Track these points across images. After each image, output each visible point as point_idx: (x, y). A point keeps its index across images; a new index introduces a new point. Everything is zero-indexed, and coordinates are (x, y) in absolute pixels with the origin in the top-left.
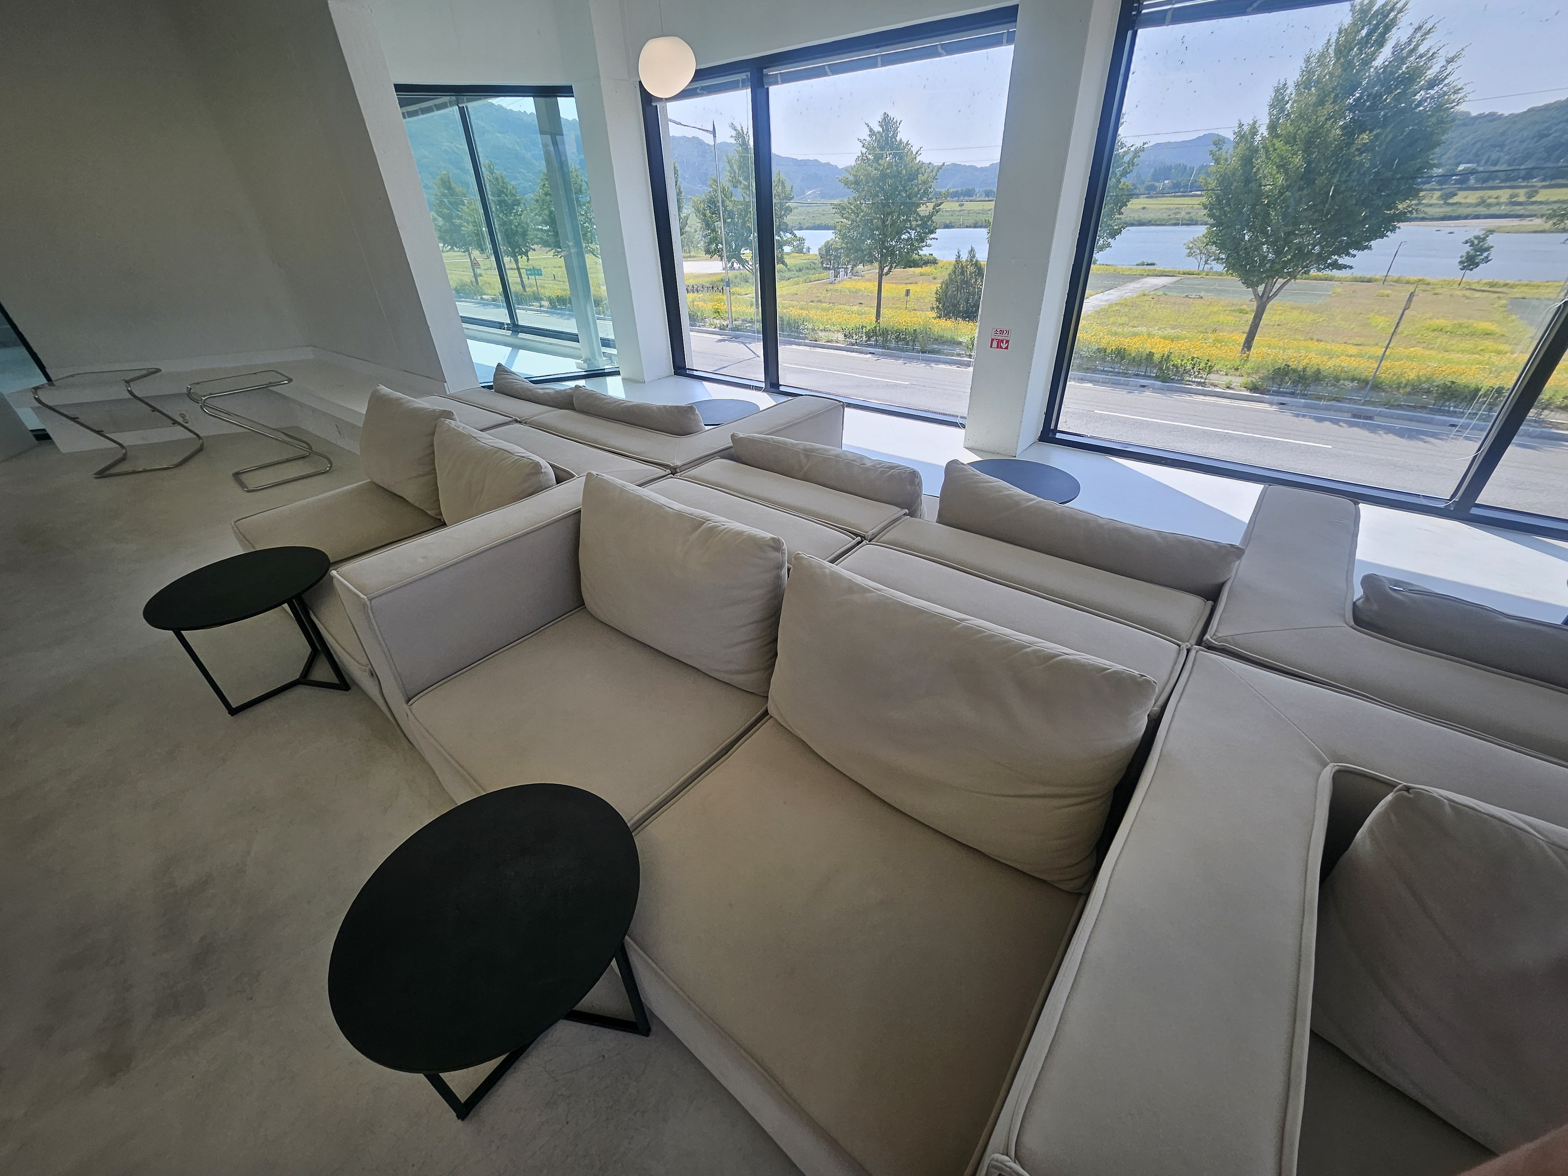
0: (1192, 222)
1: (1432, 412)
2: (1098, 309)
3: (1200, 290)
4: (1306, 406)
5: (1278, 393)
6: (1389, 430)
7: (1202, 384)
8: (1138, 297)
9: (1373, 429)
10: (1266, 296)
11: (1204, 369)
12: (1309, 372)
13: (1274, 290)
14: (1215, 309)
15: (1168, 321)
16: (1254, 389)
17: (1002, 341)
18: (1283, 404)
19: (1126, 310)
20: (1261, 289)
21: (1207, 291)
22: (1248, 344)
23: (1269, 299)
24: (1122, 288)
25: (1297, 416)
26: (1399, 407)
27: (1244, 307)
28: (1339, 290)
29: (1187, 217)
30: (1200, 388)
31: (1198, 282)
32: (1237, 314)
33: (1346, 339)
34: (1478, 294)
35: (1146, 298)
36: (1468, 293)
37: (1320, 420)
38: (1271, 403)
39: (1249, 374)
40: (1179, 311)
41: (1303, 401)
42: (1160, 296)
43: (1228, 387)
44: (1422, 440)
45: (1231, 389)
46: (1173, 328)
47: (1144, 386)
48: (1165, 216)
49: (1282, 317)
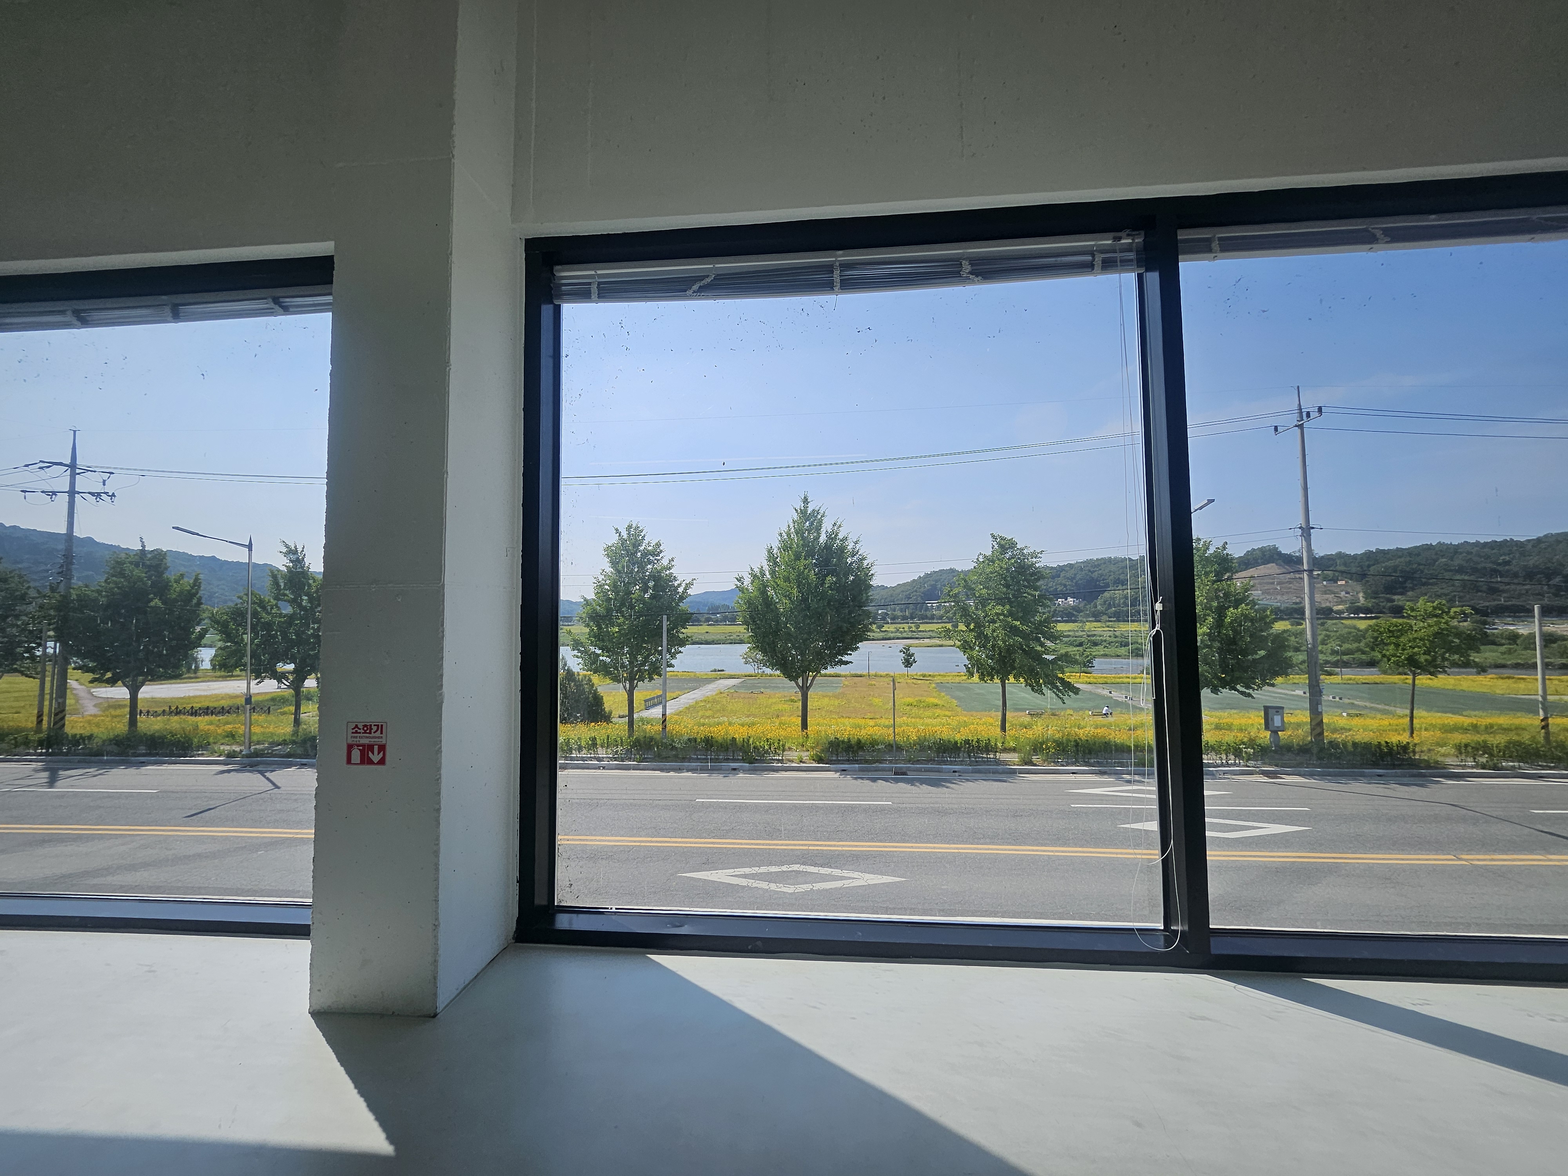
0: (741, 642)
1: (939, 763)
2: (688, 706)
3: (759, 687)
4: (862, 770)
5: (838, 762)
6: (923, 782)
7: (781, 761)
8: (716, 695)
9: (911, 782)
10: (805, 686)
11: (779, 748)
12: (853, 742)
13: (809, 682)
14: (774, 700)
15: (743, 712)
16: (820, 760)
17: (371, 747)
18: (845, 770)
19: (710, 705)
20: (800, 681)
21: (765, 688)
22: (804, 725)
23: (808, 688)
24: (703, 689)
25: (856, 779)
26: (918, 762)
27: (793, 698)
28: (846, 683)
29: (738, 638)
30: (780, 765)
31: (757, 682)
32: (790, 703)
33: (863, 716)
34: (919, 682)
35: (723, 695)
36: (914, 681)
37: (874, 780)
38: (836, 771)
39: (813, 748)
40: (749, 703)
41: (857, 766)
42: (733, 693)
43: (801, 762)
44: (944, 786)
45: (804, 762)
46: (748, 716)
47: (734, 769)
48: (723, 637)
49: (819, 703)
